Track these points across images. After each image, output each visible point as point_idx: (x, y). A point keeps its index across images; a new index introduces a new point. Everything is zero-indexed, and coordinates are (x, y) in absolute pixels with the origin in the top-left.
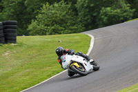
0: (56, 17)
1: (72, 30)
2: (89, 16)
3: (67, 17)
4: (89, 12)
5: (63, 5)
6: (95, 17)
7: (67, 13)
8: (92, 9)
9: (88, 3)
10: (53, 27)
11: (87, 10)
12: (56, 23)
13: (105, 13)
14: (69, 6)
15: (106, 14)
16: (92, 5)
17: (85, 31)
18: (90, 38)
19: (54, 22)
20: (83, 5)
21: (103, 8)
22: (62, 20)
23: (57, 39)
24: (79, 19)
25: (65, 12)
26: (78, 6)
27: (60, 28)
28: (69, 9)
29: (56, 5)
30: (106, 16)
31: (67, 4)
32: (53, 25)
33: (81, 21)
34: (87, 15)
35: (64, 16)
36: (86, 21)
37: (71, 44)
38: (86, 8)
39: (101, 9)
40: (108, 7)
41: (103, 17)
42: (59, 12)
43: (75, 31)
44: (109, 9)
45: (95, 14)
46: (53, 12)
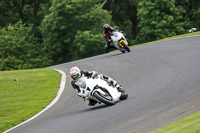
0: (11, 45)
1: (34, 63)
2: (59, 44)
3: (27, 44)
4: (58, 37)
5: (21, 28)
6: (67, 44)
7: (26, 39)
8: (63, 34)
9: (57, 24)
10: (6, 60)
11: (56, 35)
12: (11, 53)
13: (82, 38)
14: (30, 29)
15: (83, 41)
16: (63, 27)
17: (52, 65)
18: (61, 75)
19: (8, 52)
20: (50, 27)
21: (79, 32)
22: (19, 49)
23: (12, 77)
24: (45, 48)
25: (24, 38)
26: (42, 29)
27: (17, 61)
28: (30, 33)
29: (10, 27)
30: (83, 43)
31: (27, 26)
32: (6, 57)
33: (46, 51)
34: (56, 42)
35: (22, 43)
36: (55, 50)
37: (32, 84)
38: (54, 31)
39: (75, 33)
40: (86, 30)
41: (78, 44)
42: (15, 38)
43: (39, 65)
44: (87, 32)
45: (67, 41)
46: (6, 37)
